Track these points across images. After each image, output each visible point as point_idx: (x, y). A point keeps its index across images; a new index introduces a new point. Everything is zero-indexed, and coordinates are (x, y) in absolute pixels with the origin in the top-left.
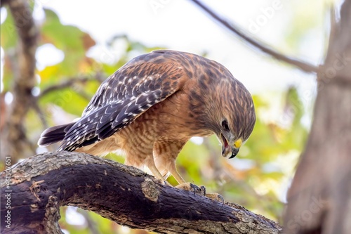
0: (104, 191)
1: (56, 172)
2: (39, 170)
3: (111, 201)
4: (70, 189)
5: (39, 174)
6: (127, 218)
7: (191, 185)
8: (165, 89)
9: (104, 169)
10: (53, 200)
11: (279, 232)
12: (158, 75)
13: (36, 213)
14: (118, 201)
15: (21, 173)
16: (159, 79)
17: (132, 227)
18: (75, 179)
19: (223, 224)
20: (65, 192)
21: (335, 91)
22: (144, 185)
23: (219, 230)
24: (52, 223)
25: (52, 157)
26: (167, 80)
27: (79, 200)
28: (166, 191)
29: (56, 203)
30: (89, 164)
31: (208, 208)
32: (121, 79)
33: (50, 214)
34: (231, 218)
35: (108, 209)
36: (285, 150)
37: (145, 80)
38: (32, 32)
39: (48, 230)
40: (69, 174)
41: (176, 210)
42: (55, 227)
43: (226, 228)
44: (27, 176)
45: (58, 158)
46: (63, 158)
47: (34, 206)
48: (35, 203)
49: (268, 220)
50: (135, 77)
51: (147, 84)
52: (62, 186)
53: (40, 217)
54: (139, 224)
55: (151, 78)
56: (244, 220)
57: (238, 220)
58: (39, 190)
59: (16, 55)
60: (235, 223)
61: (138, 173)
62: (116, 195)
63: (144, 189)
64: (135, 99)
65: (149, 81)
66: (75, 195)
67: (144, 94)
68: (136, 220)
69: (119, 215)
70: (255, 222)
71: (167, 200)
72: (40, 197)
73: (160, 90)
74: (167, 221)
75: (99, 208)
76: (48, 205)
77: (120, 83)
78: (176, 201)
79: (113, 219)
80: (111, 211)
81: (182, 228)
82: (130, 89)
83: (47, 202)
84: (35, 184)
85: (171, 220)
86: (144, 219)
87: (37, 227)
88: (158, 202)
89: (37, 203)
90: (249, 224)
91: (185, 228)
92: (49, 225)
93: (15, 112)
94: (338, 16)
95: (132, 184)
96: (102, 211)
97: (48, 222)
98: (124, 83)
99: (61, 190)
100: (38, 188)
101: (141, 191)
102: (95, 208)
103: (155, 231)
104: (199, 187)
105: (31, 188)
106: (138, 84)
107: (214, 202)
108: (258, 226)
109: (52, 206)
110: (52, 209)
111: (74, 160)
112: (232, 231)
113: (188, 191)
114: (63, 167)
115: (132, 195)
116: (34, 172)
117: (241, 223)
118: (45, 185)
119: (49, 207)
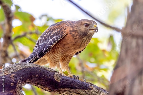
0: (39, 78)
1: (21, 70)
2: (14, 70)
3: (42, 82)
4: (26, 77)
5: (14, 71)
6: (48, 88)
7: (73, 76)
8: (62, 34)
9: (39, 69)
10: (19, 81)
11: (107, 93)
12: (58, 30)
13: (13, 86)
14: (45, 82)
15: (7, 71)
16: (59, 31)
17: (50, 92)
18: (28, 73)
19: (86, 91)
20: (24, 78)
21: (129, 39)
22: (55, 75)
23: (84, 93)
24: (19, 90)
25: (19, 65)
26: (62, 31)
27: (30, 81)
28: (63, 78)
29: (21, 82)
30: (34, 67)
31: (80, 84)
32: (45, 34)
33: (18, 87)
34: (89, 88)
35: (41, 85)
36: (109, 60)
37: (54, 32)
38: (11, 15)
39: (17, 93)
40: (26, 71)
41: (67, 85)
42: (20, 92)
43: (87, 92)
44: (9, 72)
45: (22, 65)
46: (23, 65)
47: (12, 84)
48: (13, 83)
49: (103, 89)
50: (50, 32)
51: (55, 34)
52: (23, 76)
53: (14, 88)
54: (53, 91)
55: (56, 31)
56: (93, 89)
57: (91, 89)
58: (14, 78)
59: (4, 24)
60: (90, 90)
61: (53, 71)
62: (44, 79)
63: (55, 77)
64: (51, 40)
65: (55, 33)
66: (28, 79)
67: (54, 38)
68: (52, 89)
69: (45, 87)
70: (98, 90)
71: (64, 81)
72: (14, 80)
73: (60, 35)
74: (64, 89)
75: (37, 84)
76: (17, 83)
77: (45, 36)
78: (67, 81)
79: (43, 89)
80: (42, 86)
81: (70, 92)
82: (48, 37)
83: (17, 82)
84: (13, 75)
85: (65, 89)
86: (55, 89)
87: (13, 92)
88: (60, 82)
89: (13, 82)
90: (96, 91)
91: (71, 92)
92: (18, 91)
93: (4, 46)
94: (130, 10)
95: (50, 75)
96: (39, 85)
97: (18, 90)
98: (46, 35)
99: (23, 78)
100: (14, 77)
101: (54, 78)
102: (36, 84)
103: (59, 93)
104: (76, 76)
105: (11, 77)
106: (51, 35)
107: (82, 82)
108: (99, 91)
109: (19, 84)
110: (19, 85)
111: (28, 66)
112: (89, 93)
113: (72, 78)
114: (23, 68)
115: (50, 79)
116: (12, 71)
117: (92, 90)
118: (16, 75)
119: (18, 84)
